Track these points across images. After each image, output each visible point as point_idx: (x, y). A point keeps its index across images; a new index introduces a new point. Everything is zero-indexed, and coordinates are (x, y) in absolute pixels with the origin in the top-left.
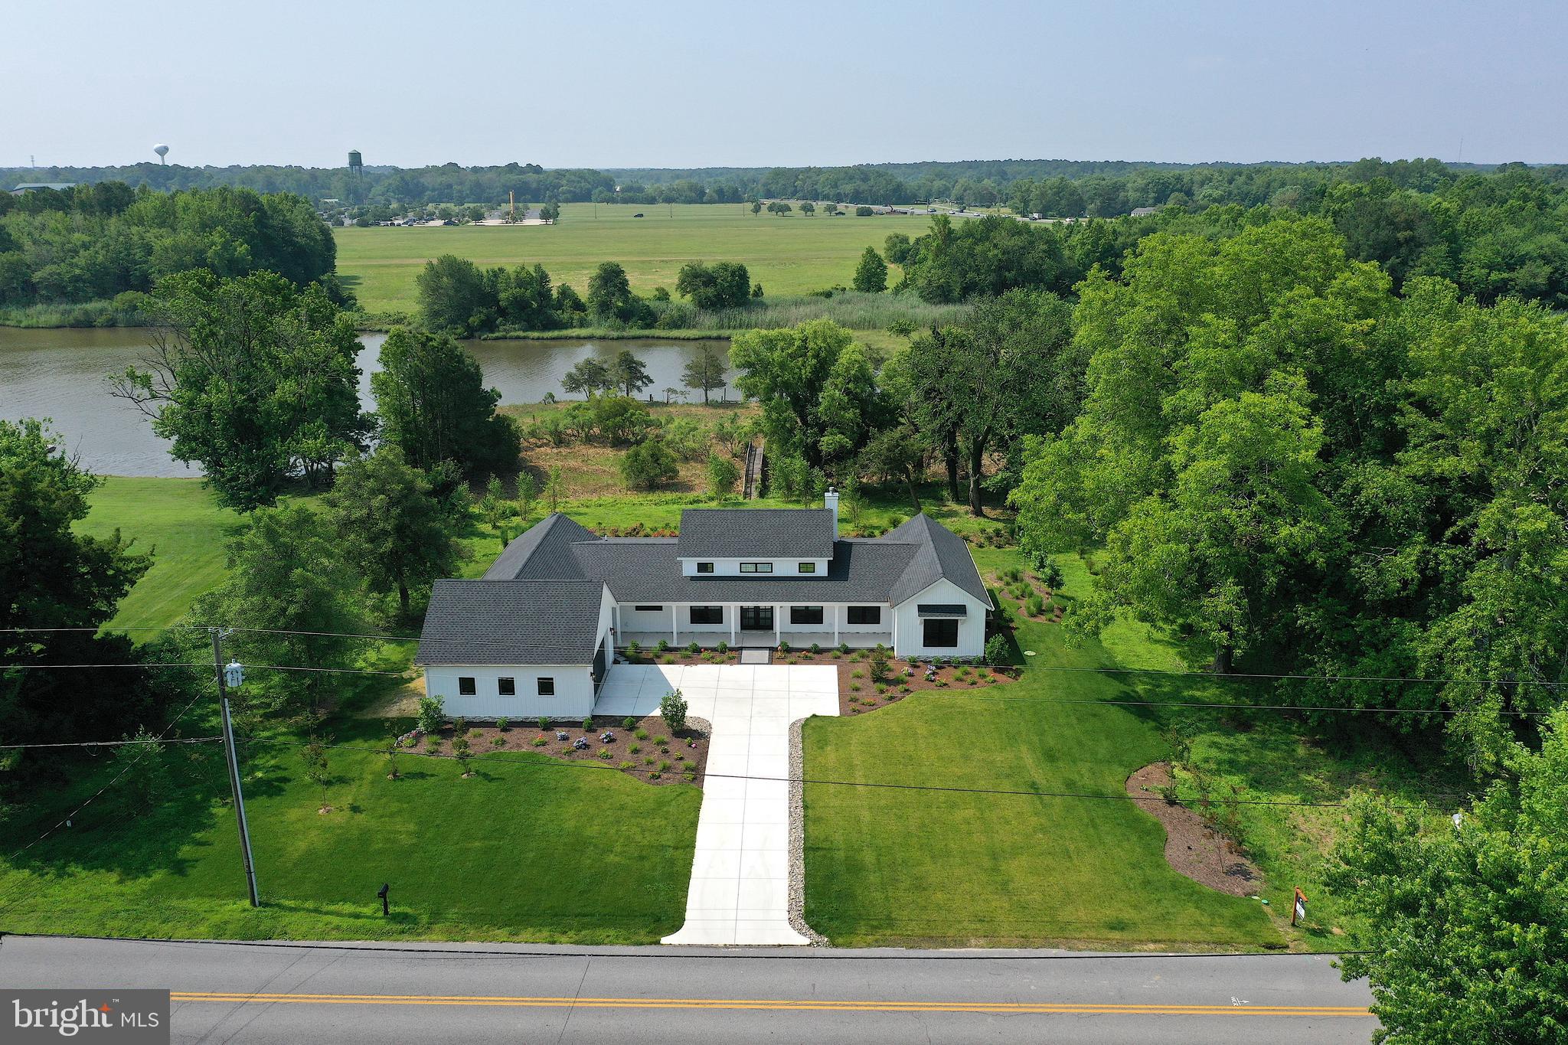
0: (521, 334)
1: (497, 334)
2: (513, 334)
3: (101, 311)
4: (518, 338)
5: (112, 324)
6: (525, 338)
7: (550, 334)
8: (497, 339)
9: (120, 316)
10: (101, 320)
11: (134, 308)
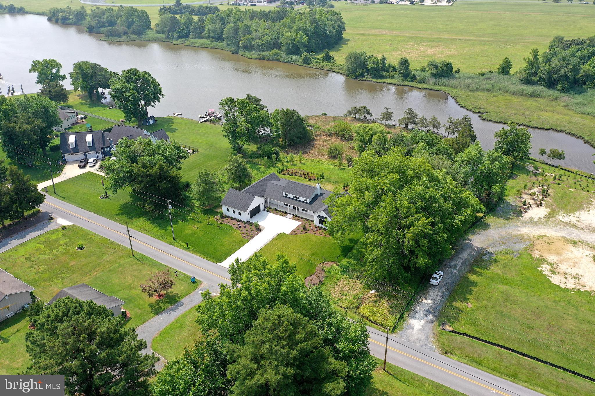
0: (371, 79)
1: (364, 79)
2: (368, 79)
3: (267, 55)
4: (369, 81)
5: (269, 59)
6: (371, 81)
7: (379, 81)
8: (363, 80)
9: (271, 57)
10: (266, 58)
11: (274, 55)
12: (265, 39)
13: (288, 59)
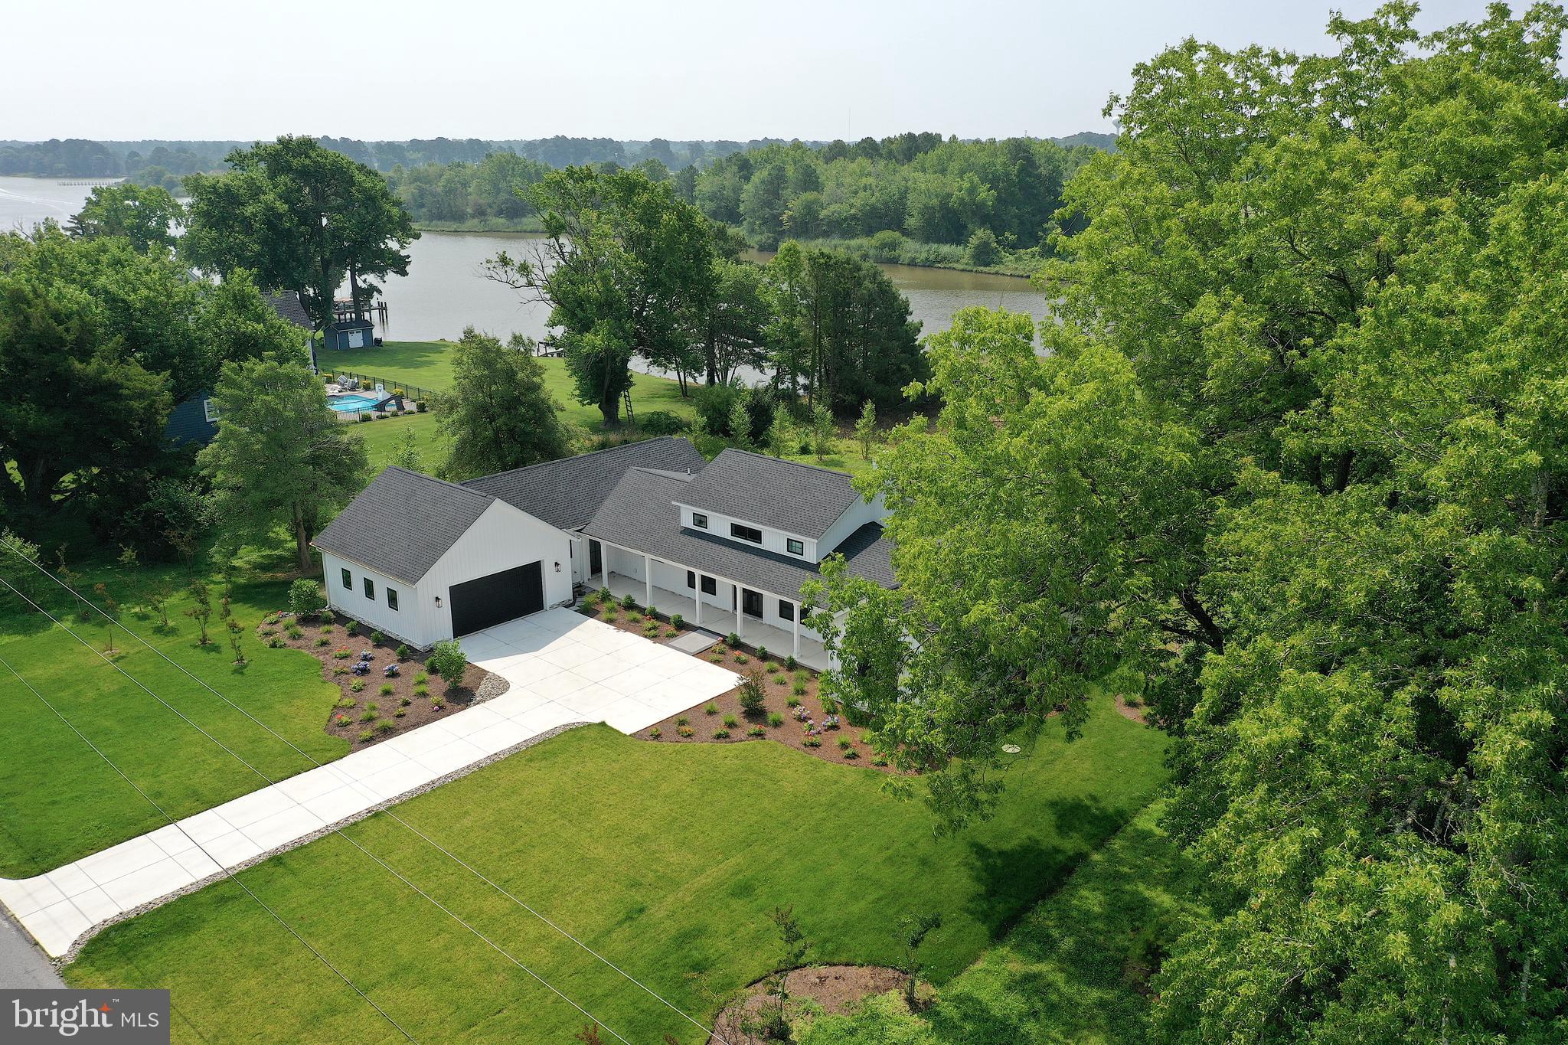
3: (860, 248)
11: (884, 245)
12: (858, 202)
13: (924, 255)
